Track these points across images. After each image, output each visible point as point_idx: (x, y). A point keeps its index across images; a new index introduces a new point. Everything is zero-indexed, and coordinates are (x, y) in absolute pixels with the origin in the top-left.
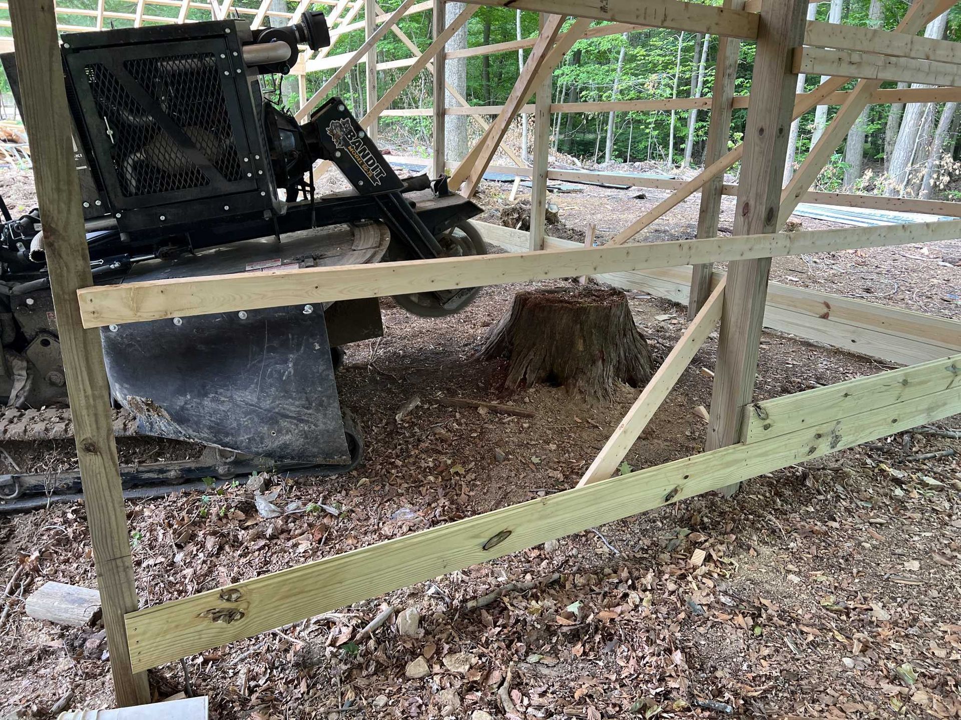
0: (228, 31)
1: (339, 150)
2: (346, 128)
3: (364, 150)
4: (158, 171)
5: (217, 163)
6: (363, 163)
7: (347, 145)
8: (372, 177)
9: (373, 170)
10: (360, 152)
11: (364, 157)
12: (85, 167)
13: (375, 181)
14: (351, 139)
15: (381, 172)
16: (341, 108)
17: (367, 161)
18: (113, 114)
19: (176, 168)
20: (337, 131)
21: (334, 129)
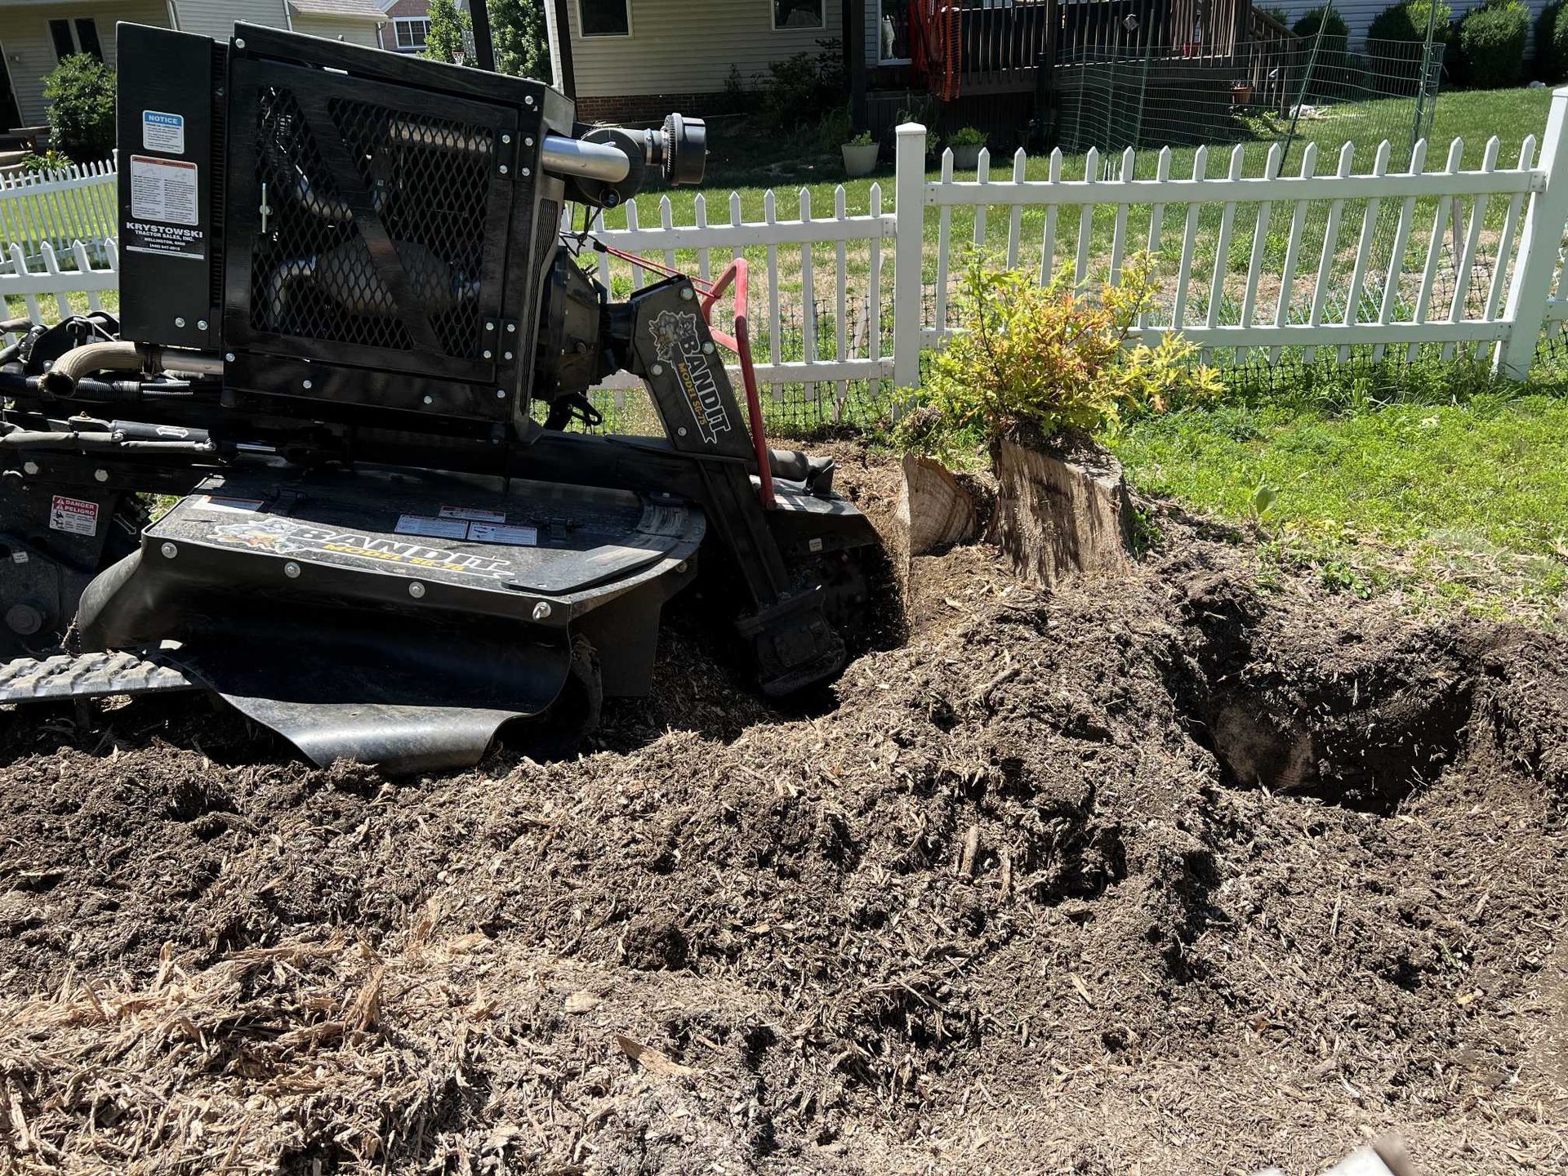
0: (529, 100)
1: (661, 363)
2: (686, 330)
3: (706, 376)
4: (328, 301)
5: (437, 318)
6: (695, 399)
7: (678, 359)
8: (705, 427)
9: (710, 415)
10: (696, 379)
11: (700, 388)
12: (201, 257)
13: (710, 434)
14: (687, 351)
15: (723, 423)
16: (687, 294)
17: (705, 397)
18: (281, 179)
19: (361, 305)
20: (669, 331)
21: (663, 328)
